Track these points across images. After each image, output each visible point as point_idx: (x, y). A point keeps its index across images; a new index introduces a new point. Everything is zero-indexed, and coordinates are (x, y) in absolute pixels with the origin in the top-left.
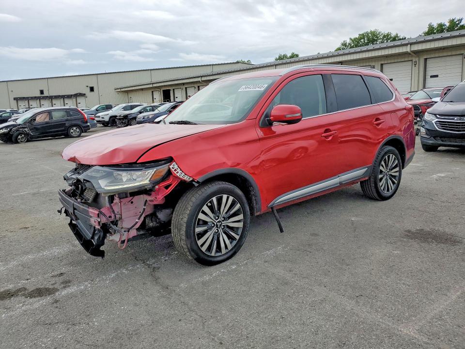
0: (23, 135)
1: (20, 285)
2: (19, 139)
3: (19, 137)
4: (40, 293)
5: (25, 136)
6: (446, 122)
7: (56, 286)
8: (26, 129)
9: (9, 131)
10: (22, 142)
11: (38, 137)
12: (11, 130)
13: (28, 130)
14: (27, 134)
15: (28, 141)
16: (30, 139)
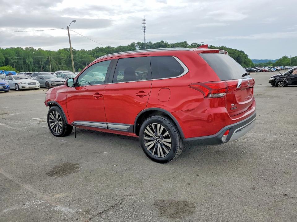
0: (282, 82)
2: (279, 84)
3: (279, 83)
5: (283, 83)
8: (284, 79)
9: (275, 80)
10: (280, 86)
11: (292, 84)
12: (276, 78)
13: (286, 79)
14: (284, 82)
15: (285, 86)
16: (286, 85)
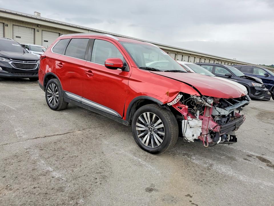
1: (268, 168)
4: (264, 160)
6: (18, 63)
7: (255, 158)
